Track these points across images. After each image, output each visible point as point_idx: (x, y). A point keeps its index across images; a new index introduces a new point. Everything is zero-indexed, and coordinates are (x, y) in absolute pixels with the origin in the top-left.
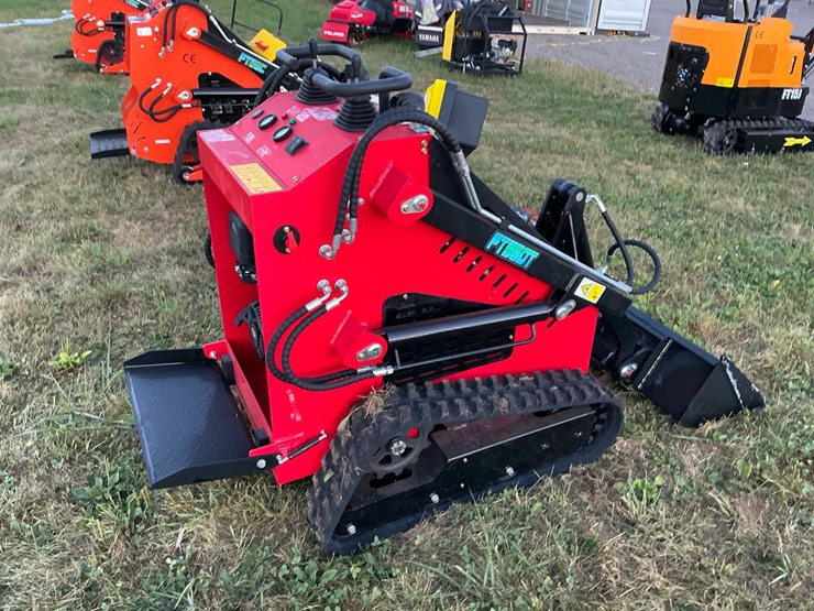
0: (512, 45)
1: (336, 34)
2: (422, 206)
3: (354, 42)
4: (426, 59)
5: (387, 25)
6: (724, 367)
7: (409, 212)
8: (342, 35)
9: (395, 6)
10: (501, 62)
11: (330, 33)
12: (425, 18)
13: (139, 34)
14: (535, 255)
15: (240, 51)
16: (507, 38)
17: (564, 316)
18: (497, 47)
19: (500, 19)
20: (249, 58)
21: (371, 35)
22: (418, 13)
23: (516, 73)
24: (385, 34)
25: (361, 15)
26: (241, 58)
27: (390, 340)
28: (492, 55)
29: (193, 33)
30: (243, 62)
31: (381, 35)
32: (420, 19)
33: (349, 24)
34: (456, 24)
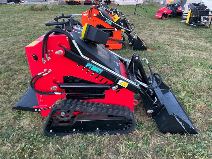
0: (207, 19)
1: (159, 16)
2: (60, 53)
3: (164, 18)
4: (182, 23)
5: (175, 14)
6: (174, 117)
7: (58, 54)
8: (160, 16)
9: (178, 8)
10: (204, 24)
11: (157, 16)
12: (185, 12)
13: (84, 15)
14: (102, 71)
15: (106, 19)
16: (206, 17)
17: (114, 89)
18: (203, 19)
19: (204, 11)
20: (108, 21)
21: (170, 16)
22: (183, 10)
23: (208, 27)
24: (174, 16)
25: (167, 11)
26: (106, 21)
27: (60, 86)
28: (201, 22)
29: (95, 15)
30: (106, 22)
31: (173, 16)
32: (184, 12)
33: (163, 13)
34: (191, 13)
